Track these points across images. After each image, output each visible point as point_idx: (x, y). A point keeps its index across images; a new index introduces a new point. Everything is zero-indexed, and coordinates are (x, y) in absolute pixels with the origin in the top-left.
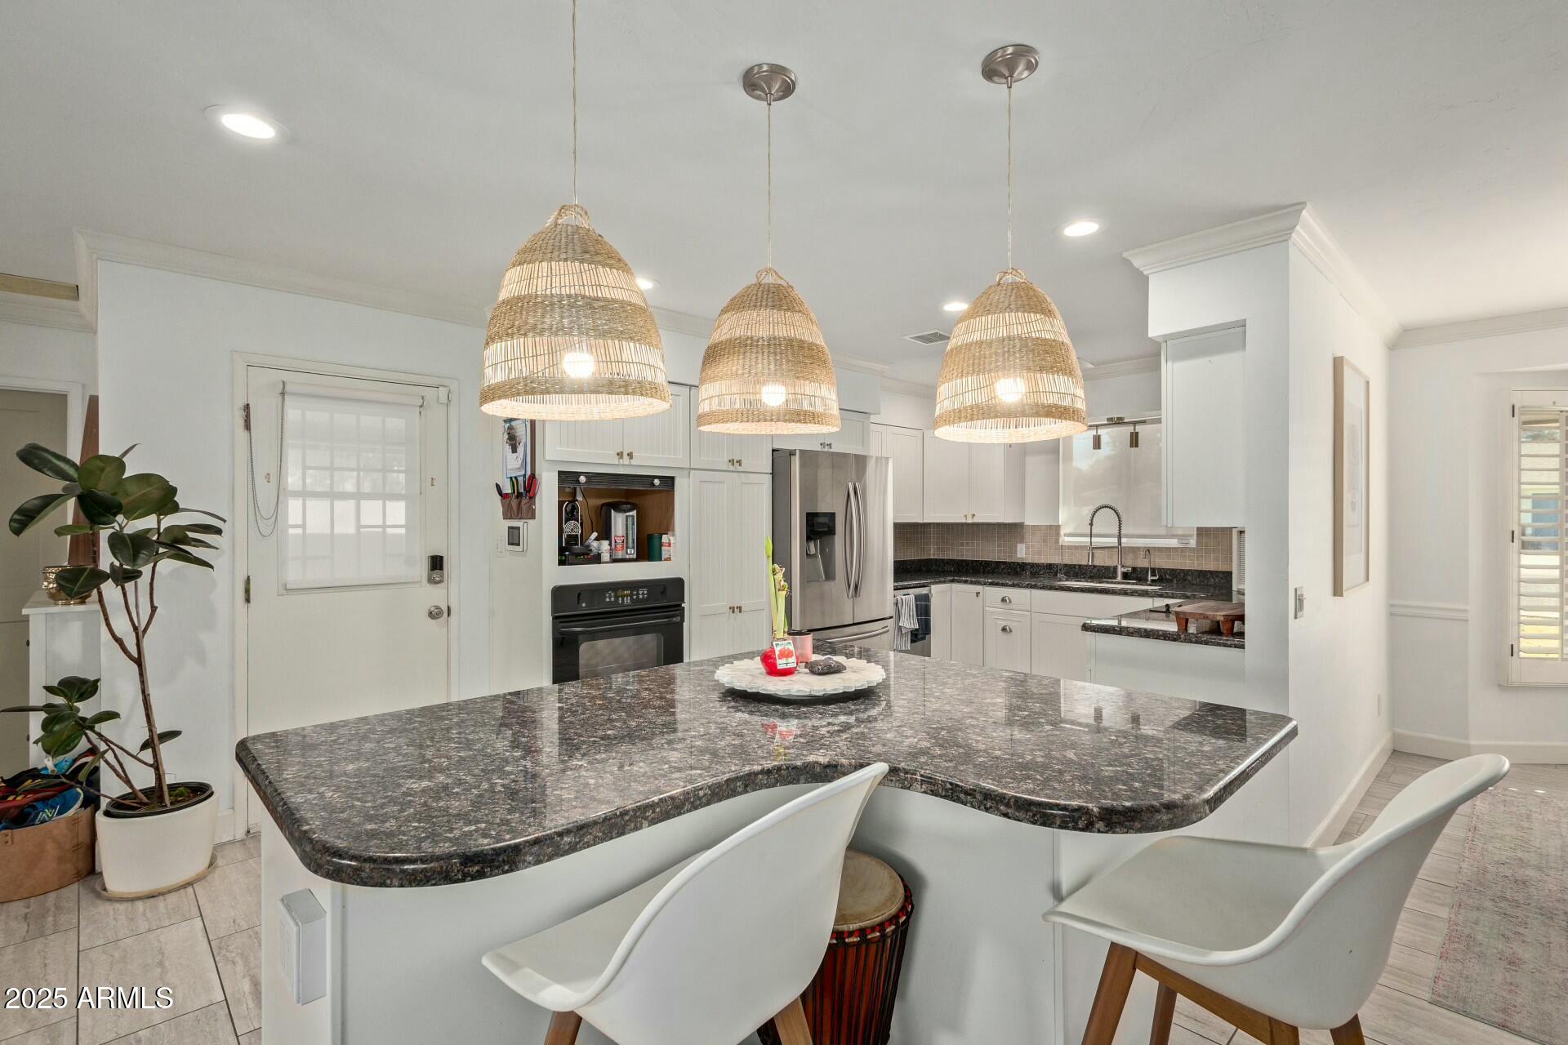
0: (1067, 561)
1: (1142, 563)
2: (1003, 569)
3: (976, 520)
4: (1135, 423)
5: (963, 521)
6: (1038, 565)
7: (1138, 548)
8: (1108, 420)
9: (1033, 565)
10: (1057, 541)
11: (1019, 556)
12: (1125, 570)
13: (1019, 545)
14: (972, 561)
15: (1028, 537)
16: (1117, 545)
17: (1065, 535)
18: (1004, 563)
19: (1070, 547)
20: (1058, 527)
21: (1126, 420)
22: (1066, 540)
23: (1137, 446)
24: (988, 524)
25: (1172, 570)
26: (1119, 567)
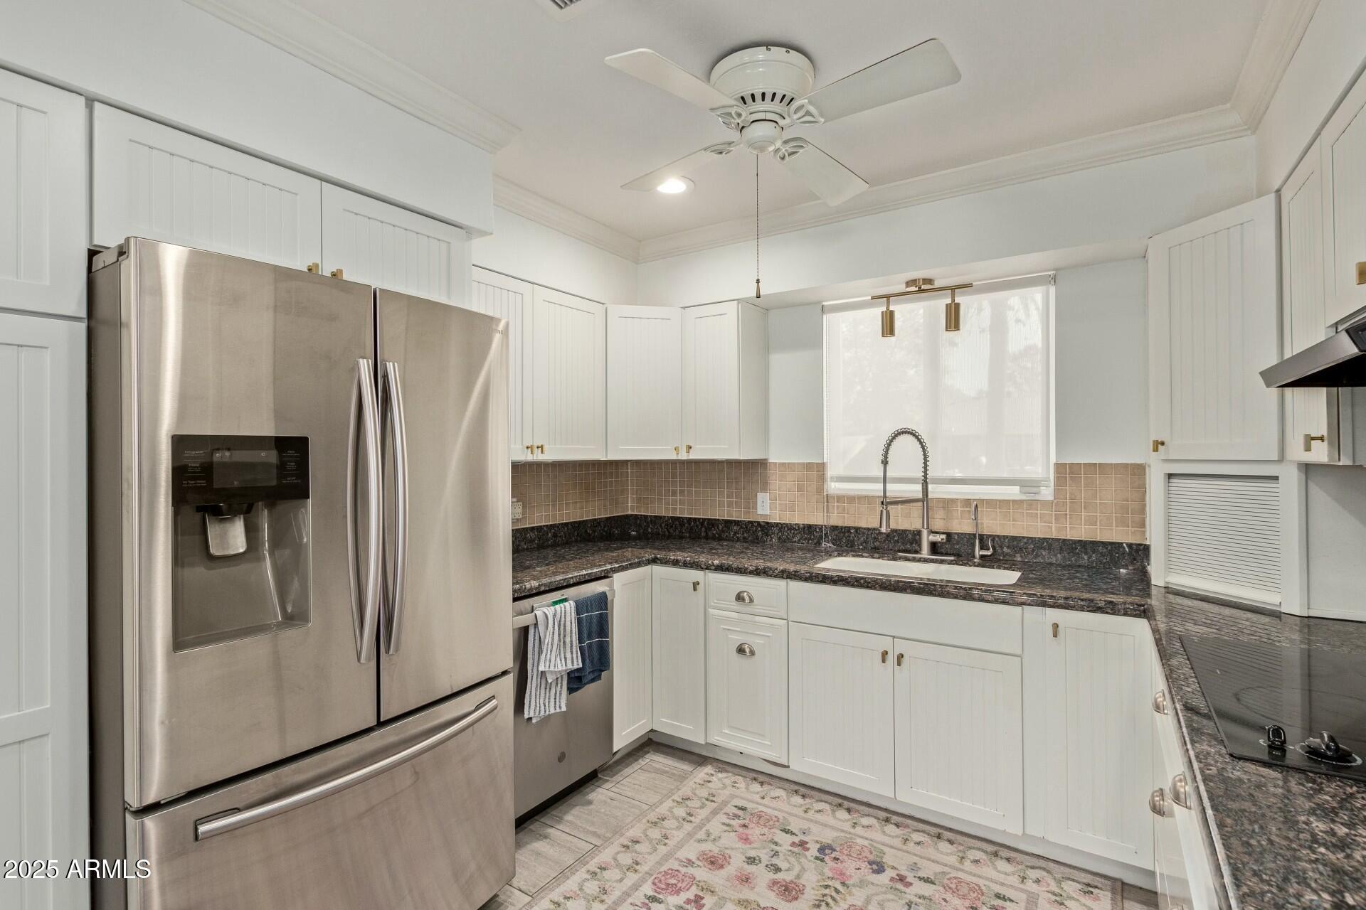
0: (836, 520)
1: (963, 526)
2: (735, 533)
3: (694, 456)
4: (953, 289)
5: (673, 457)
6: (790, 527)
7: (953, 501)
8: (908, 284)
9: (781, 527)
10: (820, 490)
11: (760, 511)
12: (933, 538)
13: (760, 495)
15: (775, 481)
16: (920, 496)
17: (832, 479)
18: (737, 523)
19: (840, 498)
20: (821, 467)
21: (937, 284)
22: (833, 487)
23: (957, 328)
24: (713, 462)
25: (1014, 538)
26: (925, 533)
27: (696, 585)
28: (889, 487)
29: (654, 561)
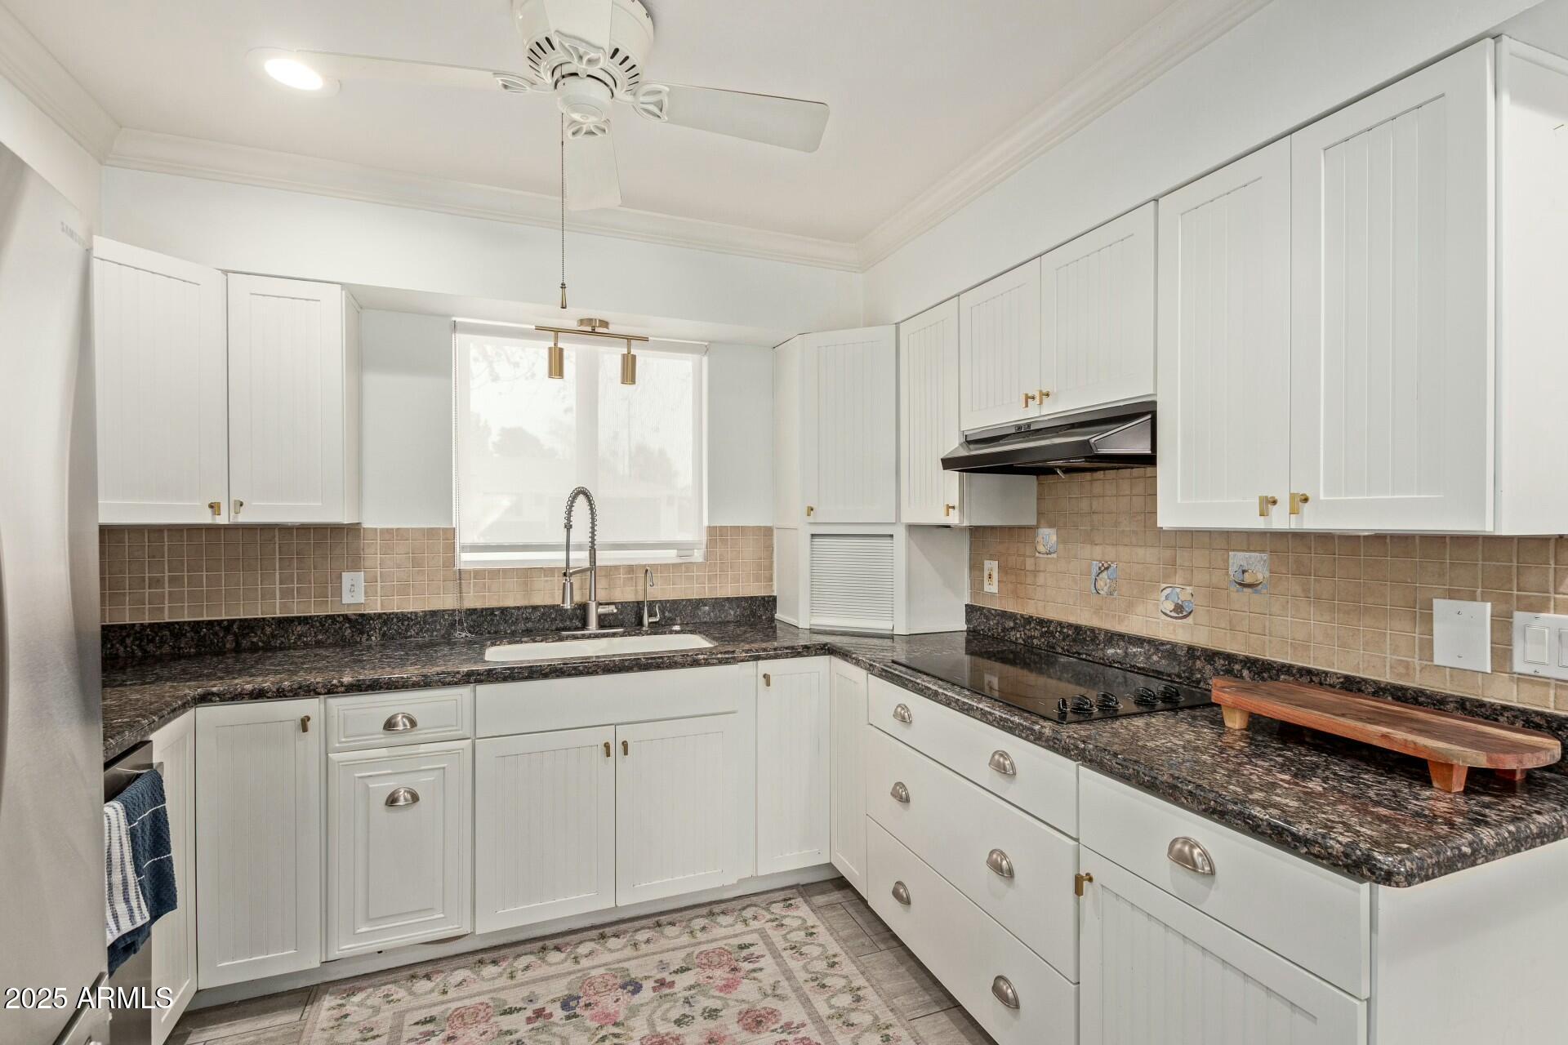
0: (473, 601)
1: (628, 594)
2: (300, 636)
3: (244, 518)
4: (629, 339)
5: (206, 518)
6: (403, 618)
7: (616, 568)
8: (582, 322)
9: (386, 619)
10: (451, 561)
11: (347, 599)
12: (602, 610)
13: (347, 577)
14: (196, 626)
15: (373, 555)
16: (587, 564)
17: (465, 549)
18: (304, 620)
19: (478, 574)
20: (450, 534)
21: (612, 329)
22: (466, 560)
23: (633, 381)
24: (285, 530)
26: (593, 606)
27: (304, 724)
28: (573, 555)
29: (205, 699)
